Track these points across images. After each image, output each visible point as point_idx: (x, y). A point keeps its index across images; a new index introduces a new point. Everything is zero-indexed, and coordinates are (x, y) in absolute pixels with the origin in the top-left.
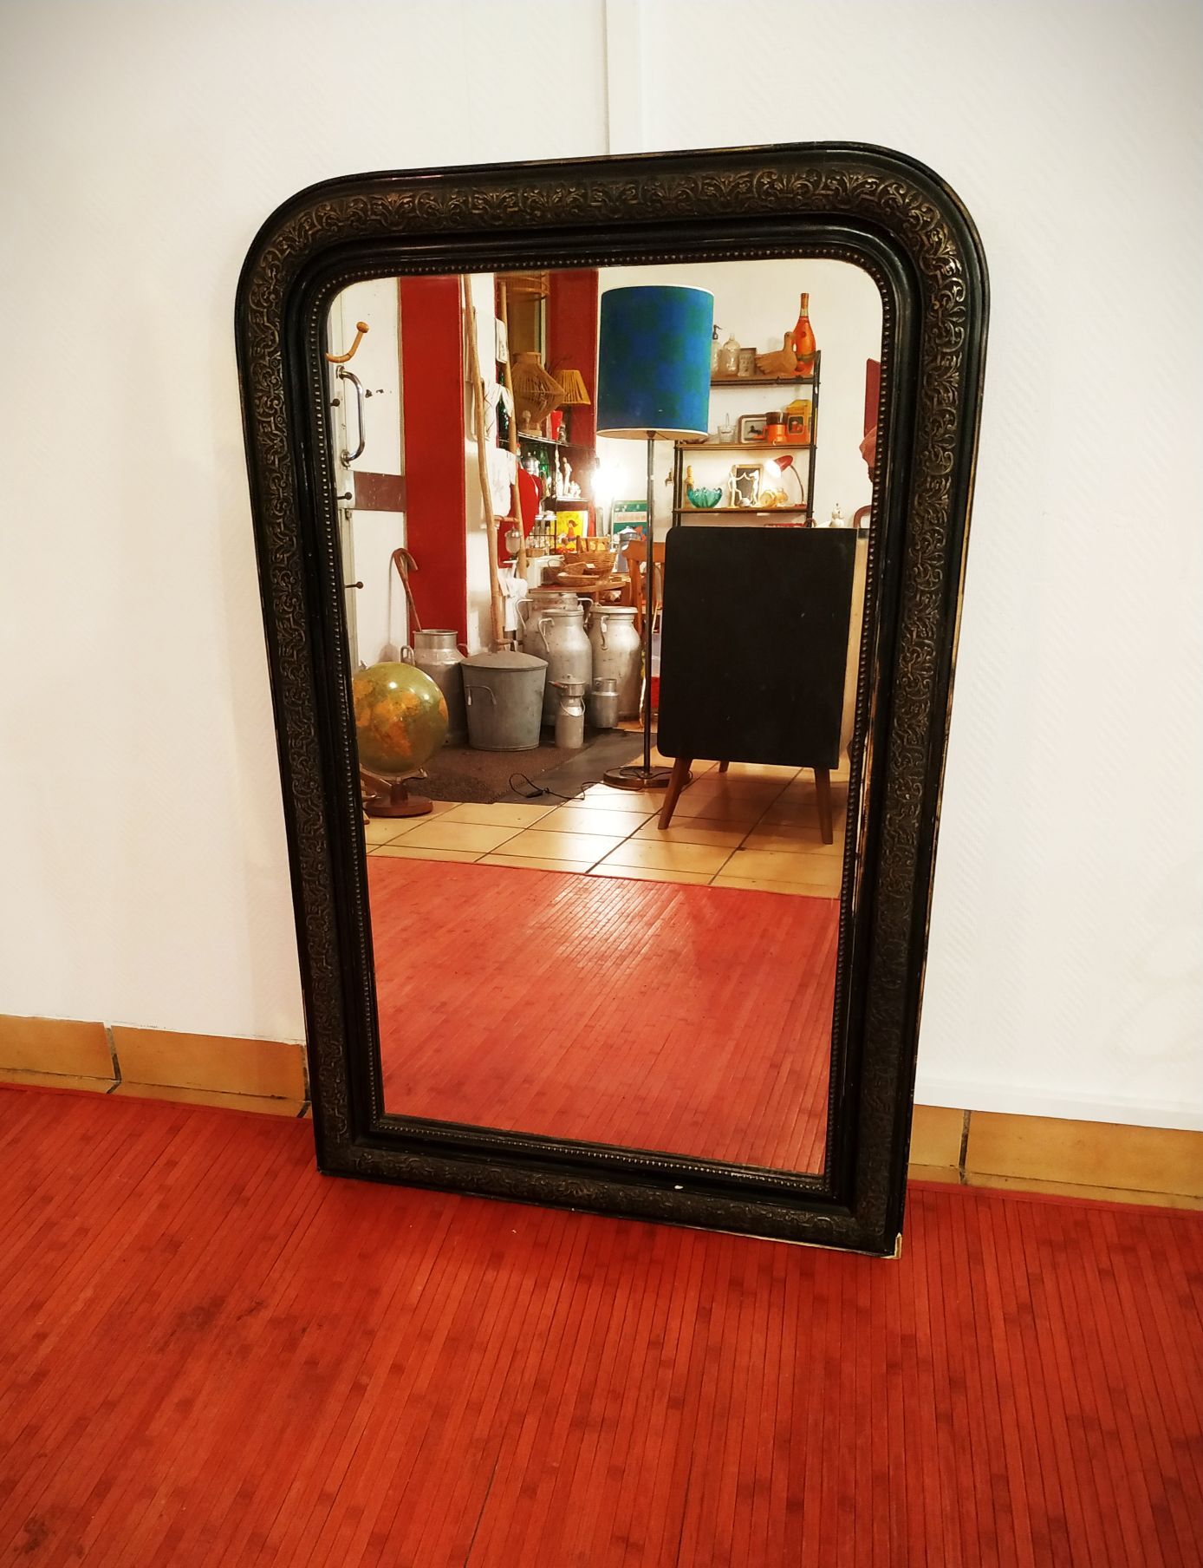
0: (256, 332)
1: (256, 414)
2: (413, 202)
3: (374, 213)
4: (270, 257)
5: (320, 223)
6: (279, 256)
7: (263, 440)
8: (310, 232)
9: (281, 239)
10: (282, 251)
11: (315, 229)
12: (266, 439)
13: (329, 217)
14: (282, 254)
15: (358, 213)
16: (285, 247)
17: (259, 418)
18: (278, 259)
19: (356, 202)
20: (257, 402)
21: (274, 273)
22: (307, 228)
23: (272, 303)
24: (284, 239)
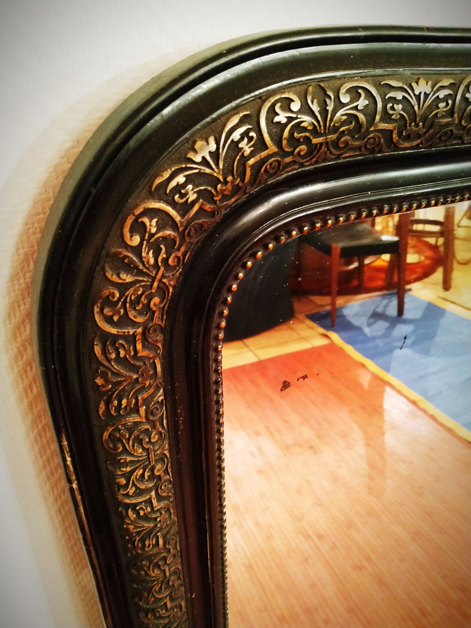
0: (118, 374)
1: (120, 497)
2: (453, 97)
3: (386, 117)
4: (152, 225)
5: (278, 142)
6: (178, 218)
7: (136, 527)
8: (252, 161)
9: (181, 179)
10: (184, 208)
11: (264, 154)
12: (142, 523)
13: (298, 127)
14: (183, 216)
15: (356, 117)
16: (192, 197)
17: (127, 501)
18: (174, 225)
19: (355, 93)
20: (123, 481)
21: (163, 255)
22: (247, 151)
23: (154, 312)
24: (189, 180)
